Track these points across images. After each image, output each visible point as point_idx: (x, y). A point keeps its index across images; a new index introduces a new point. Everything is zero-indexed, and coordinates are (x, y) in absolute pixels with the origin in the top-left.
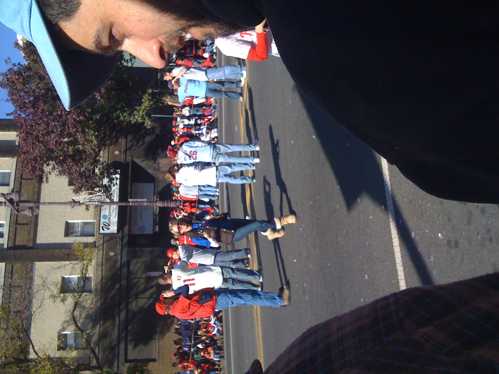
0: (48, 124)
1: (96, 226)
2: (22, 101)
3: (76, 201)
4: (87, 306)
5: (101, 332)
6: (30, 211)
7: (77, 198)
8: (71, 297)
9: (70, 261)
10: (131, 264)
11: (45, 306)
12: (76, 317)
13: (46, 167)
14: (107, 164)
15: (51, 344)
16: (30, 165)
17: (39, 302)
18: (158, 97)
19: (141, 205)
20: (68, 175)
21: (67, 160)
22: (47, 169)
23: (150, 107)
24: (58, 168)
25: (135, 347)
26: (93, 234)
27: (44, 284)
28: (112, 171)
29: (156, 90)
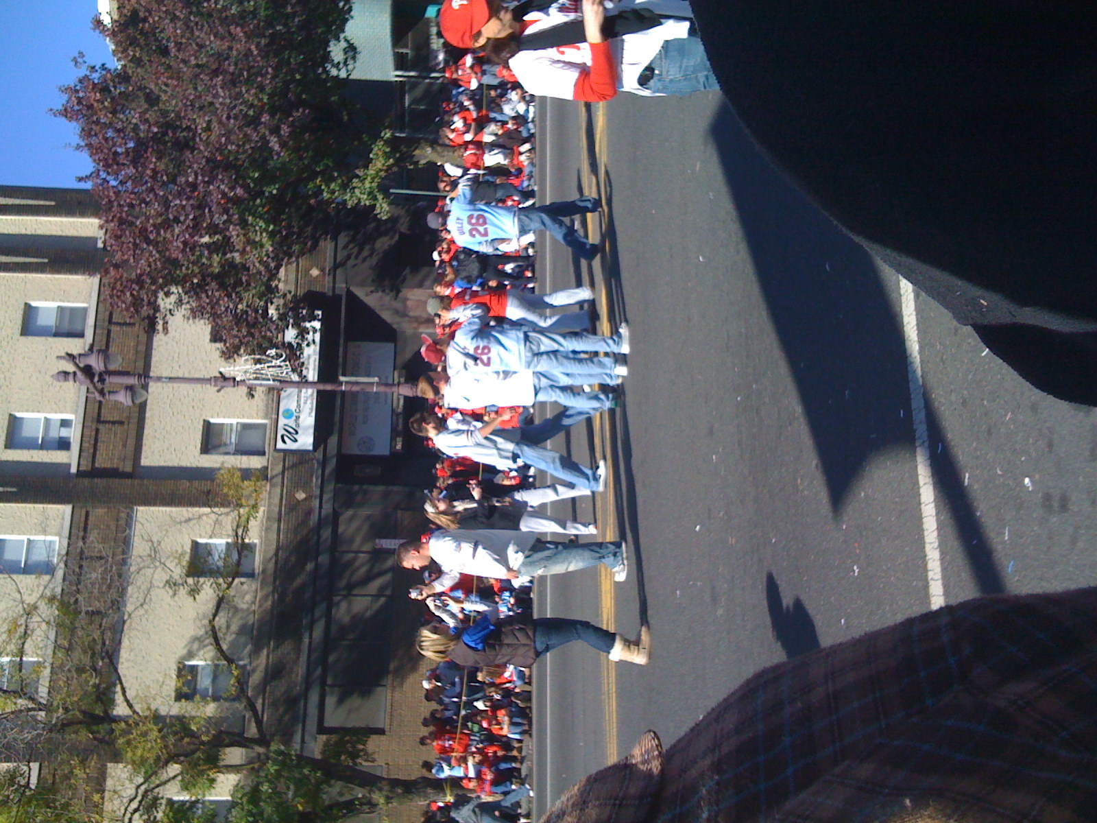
0: (166, 204)
1: (268, 432)
2: (110, 150)
3: (227, 375)
4: (245, 606)
5: (270, 663)
6: (129, 393)
7: (229, 370)
8: (211, 585)
9: (210, 507)
10: (341, 519)
11: (152, 604)
12: (219, 629)
13: (163, 300)
14: (295, 296)
15: (161, 687)
16: (128, 294)
17: (142, 594)
18: (405, 149)
19: (367, 390)
20: (211, 319)
21: (207, 284)
22: (165, 303)
23: (386, 171)
24: (188, 302)
25: (341, 701)
26: (261, 449)
27: (154, 554)
28: (304, 312)
29: (401, 132)
